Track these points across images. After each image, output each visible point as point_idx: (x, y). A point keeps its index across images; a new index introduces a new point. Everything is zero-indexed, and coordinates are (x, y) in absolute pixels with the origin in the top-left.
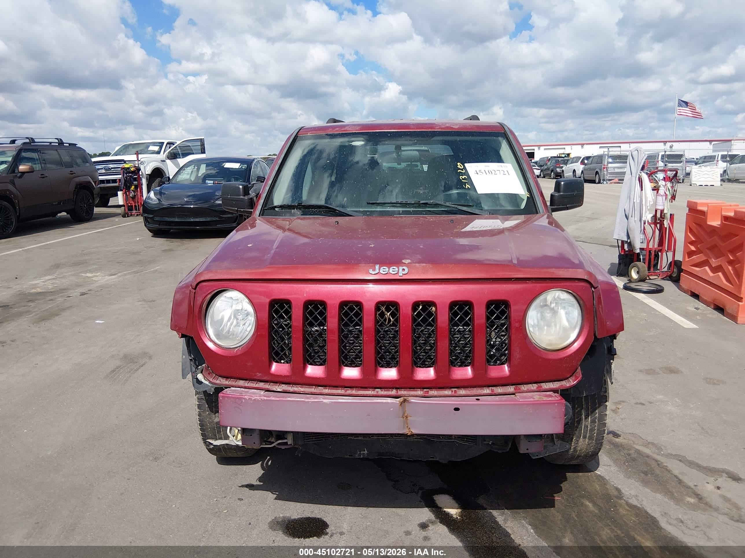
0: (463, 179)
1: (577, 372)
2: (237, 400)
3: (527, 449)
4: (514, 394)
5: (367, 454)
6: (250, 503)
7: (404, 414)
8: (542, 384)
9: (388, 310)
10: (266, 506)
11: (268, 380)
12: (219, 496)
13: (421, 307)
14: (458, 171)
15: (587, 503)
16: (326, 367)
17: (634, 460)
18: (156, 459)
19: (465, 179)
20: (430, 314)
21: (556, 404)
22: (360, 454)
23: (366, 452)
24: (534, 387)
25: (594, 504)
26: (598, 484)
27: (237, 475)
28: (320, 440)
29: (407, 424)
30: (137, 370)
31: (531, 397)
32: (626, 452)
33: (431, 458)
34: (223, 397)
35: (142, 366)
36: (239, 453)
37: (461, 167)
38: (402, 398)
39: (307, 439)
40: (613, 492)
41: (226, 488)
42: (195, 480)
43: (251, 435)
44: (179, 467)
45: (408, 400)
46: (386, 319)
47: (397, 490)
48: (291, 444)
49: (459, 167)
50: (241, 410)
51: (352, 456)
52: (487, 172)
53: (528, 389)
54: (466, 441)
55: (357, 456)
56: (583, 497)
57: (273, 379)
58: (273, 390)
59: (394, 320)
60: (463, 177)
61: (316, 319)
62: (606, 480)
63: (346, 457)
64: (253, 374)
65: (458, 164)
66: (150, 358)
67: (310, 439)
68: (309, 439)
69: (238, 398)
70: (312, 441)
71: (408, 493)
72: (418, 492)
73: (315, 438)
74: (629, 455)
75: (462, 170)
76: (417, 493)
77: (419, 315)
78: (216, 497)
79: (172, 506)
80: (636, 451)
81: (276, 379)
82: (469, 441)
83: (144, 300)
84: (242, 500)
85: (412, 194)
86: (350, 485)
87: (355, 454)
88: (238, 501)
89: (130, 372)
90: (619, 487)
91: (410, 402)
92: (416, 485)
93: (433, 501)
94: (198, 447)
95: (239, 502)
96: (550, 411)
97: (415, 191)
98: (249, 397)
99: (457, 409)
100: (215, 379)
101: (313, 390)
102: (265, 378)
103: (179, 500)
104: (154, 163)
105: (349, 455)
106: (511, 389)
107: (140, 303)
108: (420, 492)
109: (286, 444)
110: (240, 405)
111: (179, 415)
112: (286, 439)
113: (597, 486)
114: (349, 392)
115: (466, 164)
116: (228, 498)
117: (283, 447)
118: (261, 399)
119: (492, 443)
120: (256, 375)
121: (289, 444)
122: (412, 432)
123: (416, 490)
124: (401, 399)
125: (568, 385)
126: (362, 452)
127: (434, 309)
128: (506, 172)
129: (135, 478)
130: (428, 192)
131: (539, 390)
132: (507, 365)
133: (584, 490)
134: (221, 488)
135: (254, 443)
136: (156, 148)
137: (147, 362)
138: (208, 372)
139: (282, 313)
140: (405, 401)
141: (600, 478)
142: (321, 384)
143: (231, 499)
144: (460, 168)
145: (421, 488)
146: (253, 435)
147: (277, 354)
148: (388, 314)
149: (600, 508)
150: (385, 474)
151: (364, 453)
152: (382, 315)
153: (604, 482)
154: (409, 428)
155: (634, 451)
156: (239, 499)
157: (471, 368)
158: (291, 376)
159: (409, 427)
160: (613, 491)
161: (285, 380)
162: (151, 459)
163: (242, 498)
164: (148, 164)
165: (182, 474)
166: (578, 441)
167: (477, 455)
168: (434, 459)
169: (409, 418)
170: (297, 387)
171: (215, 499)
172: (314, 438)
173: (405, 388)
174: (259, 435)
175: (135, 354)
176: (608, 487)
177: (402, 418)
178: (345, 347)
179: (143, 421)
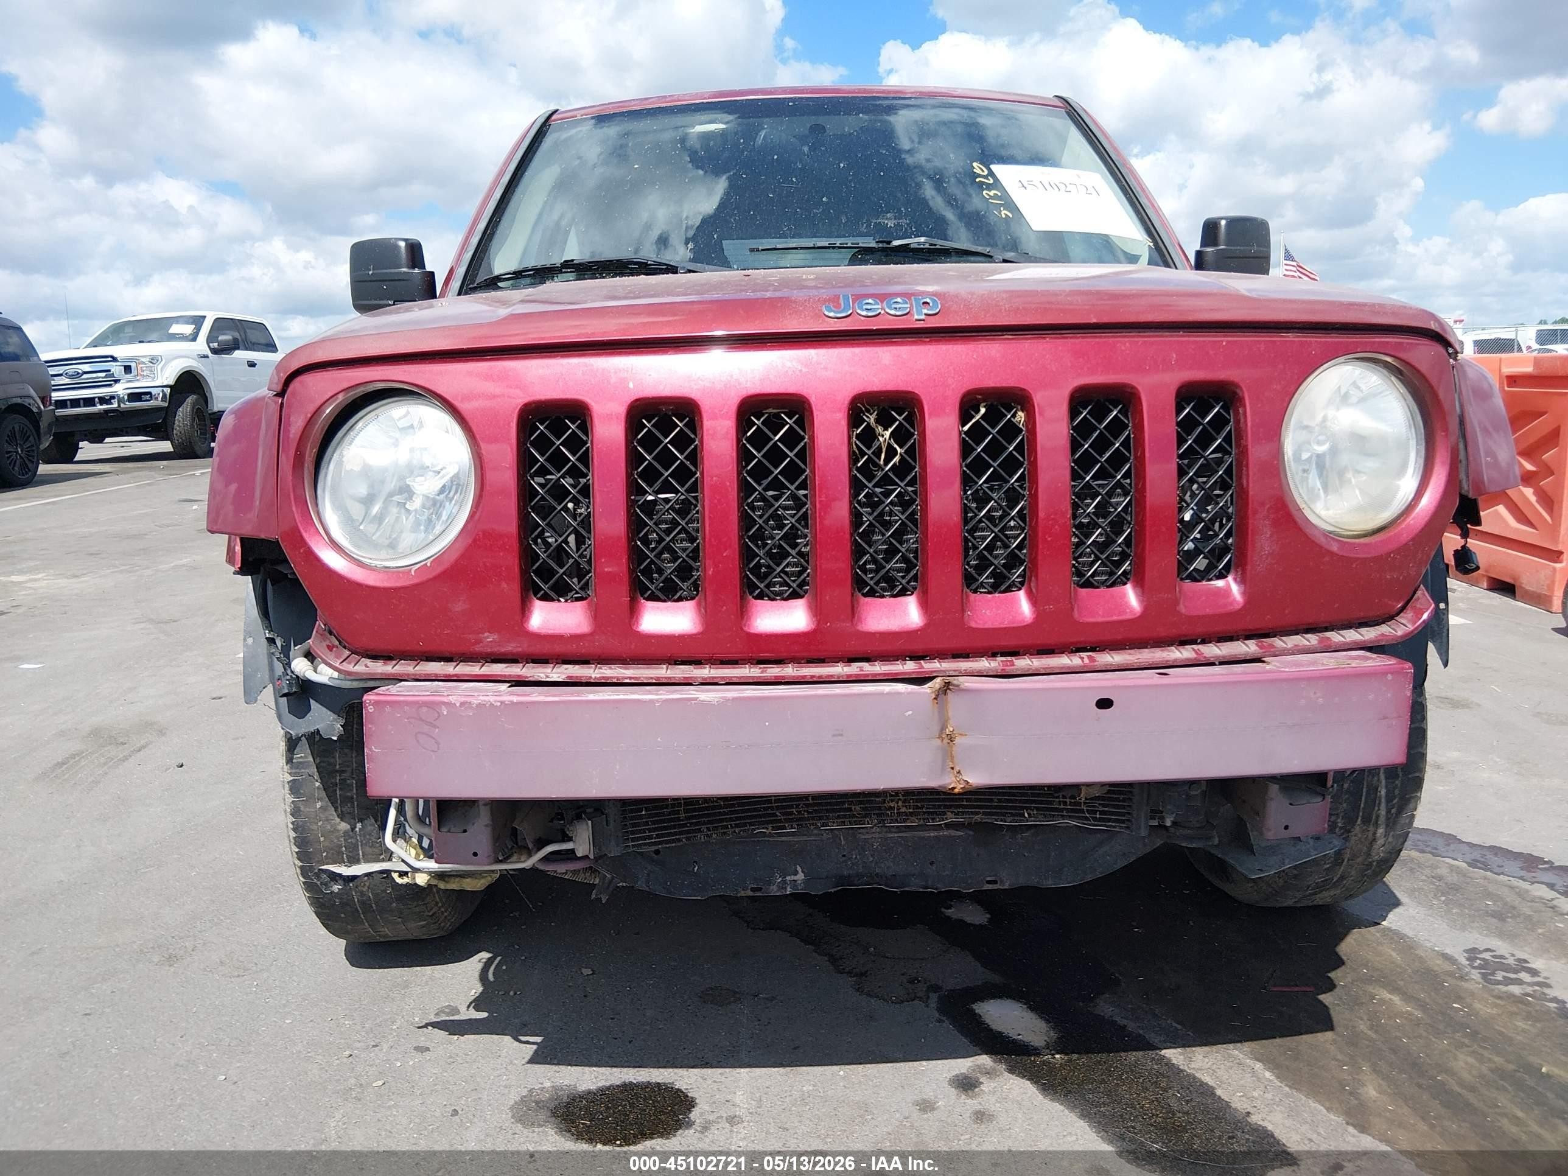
0: (991, 197)
1: (1418, 599)
2: (424, 709)
3: (1286, 827)
4: (1258, 660)
5: (805, 881)
6: (450, 1057)
7: (943, 728)
8: (1328, 634)
9: (885, 421)
10: (499, 1061)
11: (518, 654)
12: (358, 1045)
13: (983, 410)
14: (977, 180)
15: (1386, 995)
16: (699, 605)
17: (1454, 888)
18: (171, 960)
19: (995, 197)
20: (1011, 431)
21: (1390, 677)
22: (784, 882)
23: (801, 876)
24: (1313, 639)
25: (1407, 997)
26: (1393, 950)
27: (406, 987)
28: (673, 841)
29: (952, 757)
30: (125, 759)
31: (1313, 663)
32: (1427, 871)
33: (989, 882)
34: (376, 703)
35: (140, 750)
36: (412, 925)
37: (983, 171)
38: (938, 680)
39: (633, 840)
40: (1439, 965)
41: (378, 1021)
42: (285, 1006)
43: (465, 831)
44: (239, 976)
45: (955, 682)
46: (880, 449)
47: (868, 995)
48: (586, 857)
49: (978, 171)
50: (438, 743)
51: (760, 889)
52: (1048, 186)
53: (1296, 646)
54: (1100, 819)
55: (774, 890)
56: (1369, 980)
57: (537, 649)
58: (536, 678)
59: (905, 452)
60: (992, 193)
61: (666, 458)
62: (1408, 937)
63: (742, 894)
64: (472, 637)
65: (975, 164)
66: (162, 732)
67: (644, 838)
68: (638, 839)
69: (426, 704)
70: (649, 844)
71: (902, 1002)
72: (928, 998)
73: (658, 836)
74: (1440, 878)
75: (986, 177)
76: (925, 1000)
77: (977, 433)
78: (349, 1047)
79: (215, 1077)
80: (1452, 870)
81: (546, 648)
82: (1109, 820)
83: (151, 621)
84: (428, 1049)
85: (866, 227)
86: (735, 993)
87: (769, 883)
88: (414, 1053)
89: (105, 764)
90: (1448, 951)
91: (964, 690)
92: (919, 982)
93: (976, 1019)
94: (292, 925)
95: (418, 1057)
96: (1371, 697)
97: (875, 221)
98: (463, 699)
99: (1104, 704)
100: (350, 663)
101: (662, 672)
102: (510, 648)
103: (239, 1061)
104: (182, 360)
105: (753, 890)
106: (1250, 647)
107: (142, 625)
108: (934, 997)
109: (570, 855)
110: (435, 727)
111: (238, 854)
112: (570, 839)
113: (1394, 954)
114: (774, 671)
115: (993, 167)
116: (385, 1047)
117: (560, 869)
118: (502, 702)
119: (1174, 823)
120: (479, 641)
121: (579, 854)
122: (968, 783)
123: (920, 994)
124: (938, 683)
125: (1400, 633)
126: (788, 878)
127: (1021, 416)
128: (1091, 190)
129: (107, 1010)
130: (908, 224)
131: (1329, 648)
132: (1235, 580)
133: (1366, 966)
134: (363, 1024)
135: (475, 854)
136: (188, 329)
137: (151, 742)
138: (328, 643)
139: (558, 446)
140: (947, 684)
141: (1395, 936)
142: (685, 655)
143: (393, 1050)
144: (981, 173)
145: (935, 988)
146: (471, 830)
147: (546, 573)
148: (887, 434)
149: (1422, 1006)
150: (826, 958)
151: (795, 881)
152: (868, 436)
153: (1405, 941)
154: (959, 772)
155: (1448, 870)
156: (419, 1049)
157: (1134, 587)
158: (591, 634)
159: (957, 769)
160: (1438, 962)
161: (572, 649)
162: (156, 959)
163: (428, 1044)
164: (168, 361)
165: (247, 994)
166: (1349, 831)
167: (1118, 867)
168: (995, 887)
169: (957, 740)
170: (610, 668)
171: (347, 1053)
172: (654, 834)
173: (942, 655)
174: (489, 829)
175: (121, 727)
176: (1420, 952)
177: (939, 742)
178: (760, 537)
179: (136, 871)
